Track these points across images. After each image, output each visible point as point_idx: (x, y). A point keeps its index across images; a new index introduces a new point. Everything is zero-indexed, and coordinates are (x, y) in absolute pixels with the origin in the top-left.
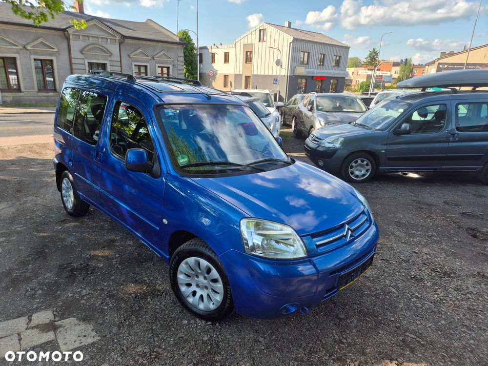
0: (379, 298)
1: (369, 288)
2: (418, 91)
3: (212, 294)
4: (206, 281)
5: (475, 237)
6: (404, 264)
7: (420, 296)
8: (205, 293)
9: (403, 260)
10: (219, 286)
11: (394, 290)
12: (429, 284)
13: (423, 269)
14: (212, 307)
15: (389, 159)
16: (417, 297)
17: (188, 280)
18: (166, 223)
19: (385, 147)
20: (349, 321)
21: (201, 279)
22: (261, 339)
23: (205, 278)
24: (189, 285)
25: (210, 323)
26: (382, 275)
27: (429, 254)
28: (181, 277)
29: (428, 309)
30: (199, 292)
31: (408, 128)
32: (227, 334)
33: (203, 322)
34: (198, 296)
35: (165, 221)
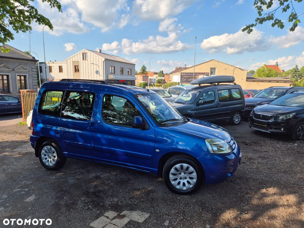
2: (198, 85)
3: (190, 180)
4: (186, 175)
5: (247, 145)
7: (250, 168)
8: (185, 181)
10: (194, 175)
14: (191, 186)
17: (175, 177)
19: (194, 112)
21: (183, 174)
23: (185, 173)
24: (176, 180)
25: (189, 195)
28: (171, 176)
29: (256, 171)
30: (182, 181)
31: (202, 102)
32: (199, 197)
34: (181, 184)
35: (157, 150)
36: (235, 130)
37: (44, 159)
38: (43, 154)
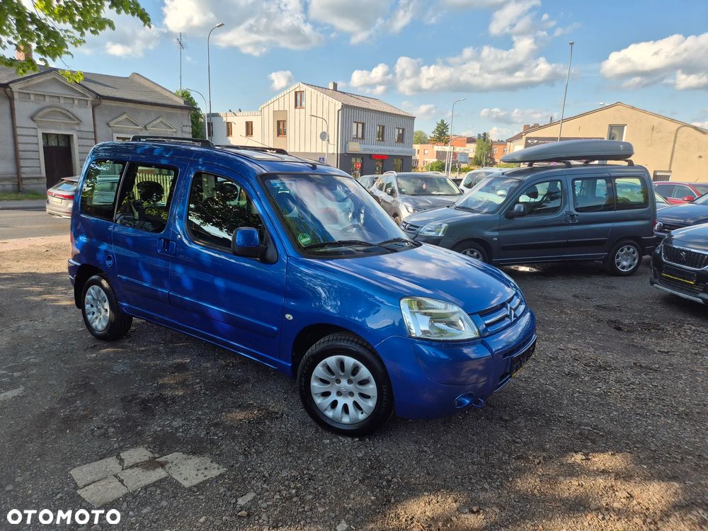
0: (539, 397)
1: (524, 388)
3: (361, 402)
4: (351, 385)
5: (619, 329)
6: (553, 362)
7: (581, 391)
8: (349, 401)
9: (551, 357)
10: (372, 388)
11: (551, 388)
12: (587, 379)
13: (576, 364)
14: (361, 417)
15: (504, 248)
16: (580, 393)
17: (325, 388)
18: (291, 318)
19: (497, 234)
20: (516, 422)
21: (344, 383)
22: (425, 449)
23: (350, 382)
24: (326, 394)
25: (357, 439)
26: (533, 375)
27: (576, 349)
28: (315, 384)
29: (594, 402)
30: (342, 401)
31: (522, 209)
32: (381, 448)
33: (349, 439)
34: (340, 406)
35: (289, 317)
36: (612, 288)
37: (89, 314)
38: (88, 304)
